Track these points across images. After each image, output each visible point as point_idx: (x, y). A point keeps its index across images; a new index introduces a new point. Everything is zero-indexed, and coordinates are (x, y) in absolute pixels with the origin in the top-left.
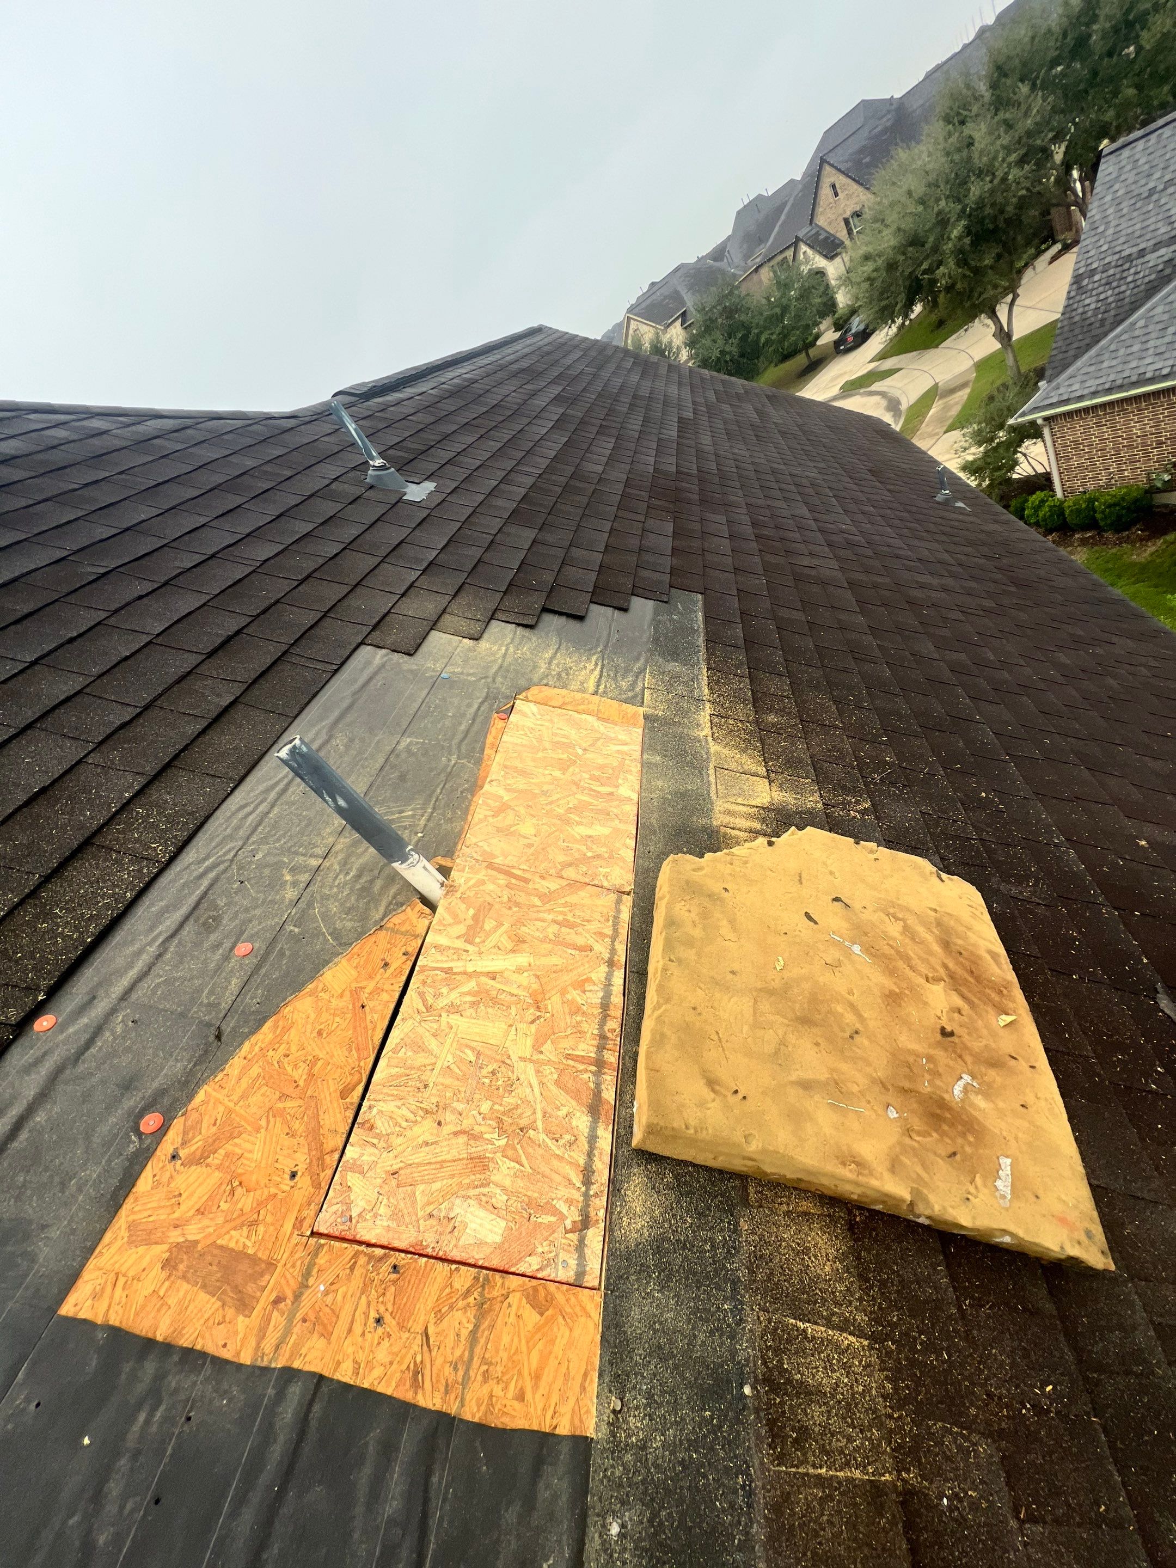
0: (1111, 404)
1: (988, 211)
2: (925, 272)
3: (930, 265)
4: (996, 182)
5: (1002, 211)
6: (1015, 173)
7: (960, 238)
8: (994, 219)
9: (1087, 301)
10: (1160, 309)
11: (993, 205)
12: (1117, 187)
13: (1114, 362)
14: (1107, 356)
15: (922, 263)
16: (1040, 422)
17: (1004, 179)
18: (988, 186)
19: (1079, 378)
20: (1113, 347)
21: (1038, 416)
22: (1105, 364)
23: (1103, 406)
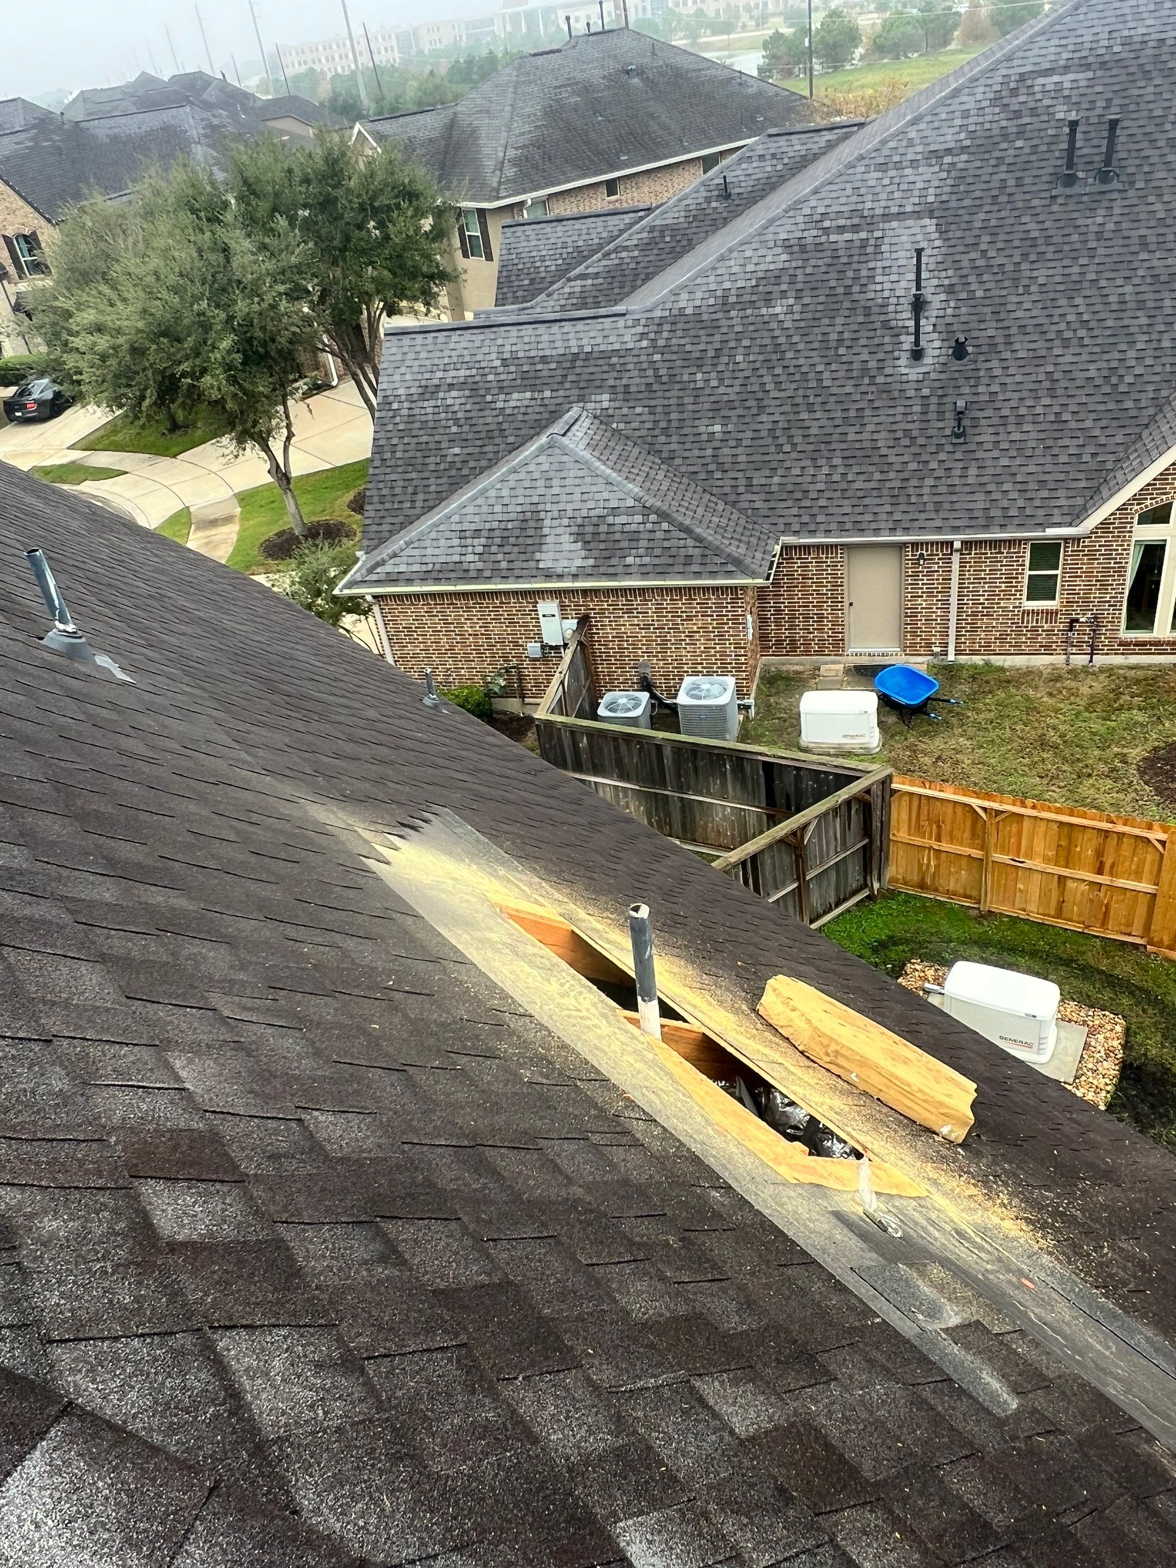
0: (441, 595)
1: (258, 334)
2: (184, 374)
3: (192, 368)
4: (265, 305)
5: (273, 340)
6: (284, 305)
7: (229, 352)
8: (264, 344)
9: (394, 477)
10: (470, 509)
11: (264, 329)
12: (403, 370)
13: (437, 552)
14: (428, 543)
15: (180, 363)
16: (369, 598)
17: (273, 307)
18: (256, 308)
19: (404, 559)
20: (433, 535)
21: (368, 592)
22: (429, 551)
23: (433, 595)
